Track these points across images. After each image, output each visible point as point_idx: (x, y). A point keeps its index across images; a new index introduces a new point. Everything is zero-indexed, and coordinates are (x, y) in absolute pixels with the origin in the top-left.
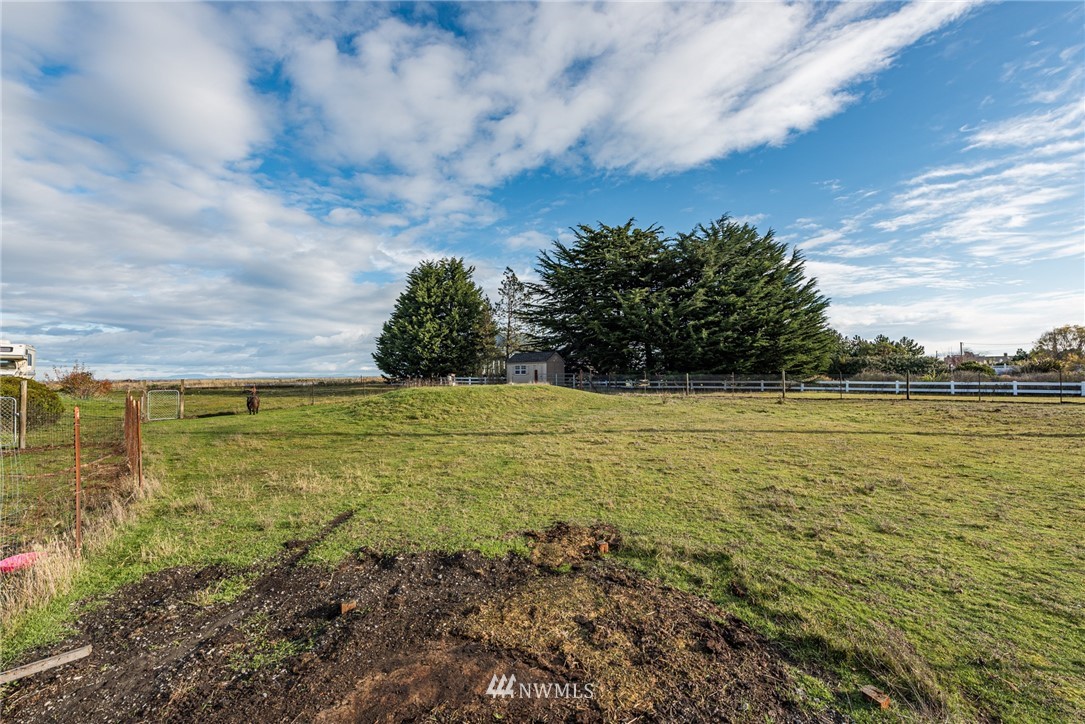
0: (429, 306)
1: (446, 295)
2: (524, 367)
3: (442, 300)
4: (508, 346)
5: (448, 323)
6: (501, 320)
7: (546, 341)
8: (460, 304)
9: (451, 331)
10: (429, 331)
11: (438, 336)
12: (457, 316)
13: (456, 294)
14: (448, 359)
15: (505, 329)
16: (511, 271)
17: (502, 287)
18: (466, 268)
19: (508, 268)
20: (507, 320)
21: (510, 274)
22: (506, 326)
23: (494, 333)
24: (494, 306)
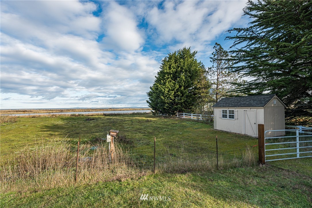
0: (169, 74)
1: (179, 67)
2: (233, 112)
3: (177, 70)
4: (217, 94)
5: (178, 82)
6: (212, 78)
7: (250, 87)
8: (186, 71)
9: (180, 87)
10: (168, 88)
11: (173, 90)
12: (184, 78)
13: (184, 66)
14: (179, 103)
15: (214, 83)
16: (219, 45)
17: (212, 56)
18: (192, 52)
19: (216, 43)
20: (216, 77)
21: (218, 47)
22: (216, 81)
23: (208, 86)
24: (207, 70)
